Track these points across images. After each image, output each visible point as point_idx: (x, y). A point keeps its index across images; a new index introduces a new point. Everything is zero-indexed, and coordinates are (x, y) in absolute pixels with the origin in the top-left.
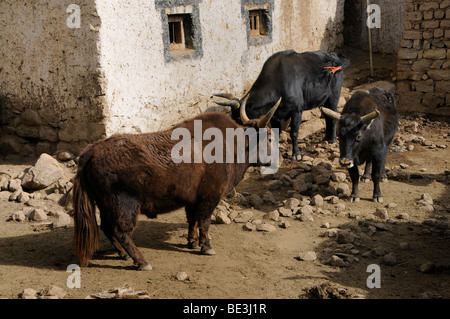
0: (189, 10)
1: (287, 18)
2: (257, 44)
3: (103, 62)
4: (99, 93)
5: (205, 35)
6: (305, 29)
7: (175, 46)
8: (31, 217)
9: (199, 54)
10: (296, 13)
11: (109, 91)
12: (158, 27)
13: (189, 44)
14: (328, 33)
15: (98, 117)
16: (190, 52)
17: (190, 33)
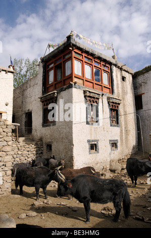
0: (96, 143)
1: (122, 145)
2: (114, 150)
3: (74, 154)
4: (73, 160)
5: (100, 148)
6: (127, 147)
7: (92, 150)
8: (54, 186)
9: (98, 152)
10: (124, 144)
11: (75, 160)
12: (88, 146)
13: (96, 150)
14: (134, 148)
15: (72, 166)
16: (96, 152)
17: (96, 148)
